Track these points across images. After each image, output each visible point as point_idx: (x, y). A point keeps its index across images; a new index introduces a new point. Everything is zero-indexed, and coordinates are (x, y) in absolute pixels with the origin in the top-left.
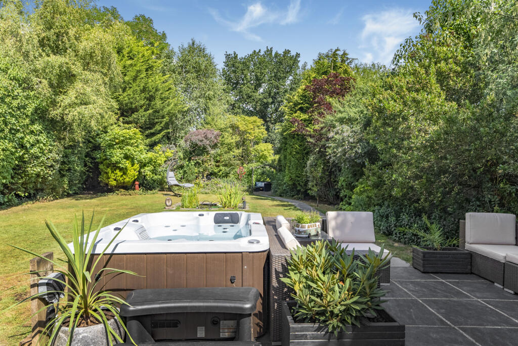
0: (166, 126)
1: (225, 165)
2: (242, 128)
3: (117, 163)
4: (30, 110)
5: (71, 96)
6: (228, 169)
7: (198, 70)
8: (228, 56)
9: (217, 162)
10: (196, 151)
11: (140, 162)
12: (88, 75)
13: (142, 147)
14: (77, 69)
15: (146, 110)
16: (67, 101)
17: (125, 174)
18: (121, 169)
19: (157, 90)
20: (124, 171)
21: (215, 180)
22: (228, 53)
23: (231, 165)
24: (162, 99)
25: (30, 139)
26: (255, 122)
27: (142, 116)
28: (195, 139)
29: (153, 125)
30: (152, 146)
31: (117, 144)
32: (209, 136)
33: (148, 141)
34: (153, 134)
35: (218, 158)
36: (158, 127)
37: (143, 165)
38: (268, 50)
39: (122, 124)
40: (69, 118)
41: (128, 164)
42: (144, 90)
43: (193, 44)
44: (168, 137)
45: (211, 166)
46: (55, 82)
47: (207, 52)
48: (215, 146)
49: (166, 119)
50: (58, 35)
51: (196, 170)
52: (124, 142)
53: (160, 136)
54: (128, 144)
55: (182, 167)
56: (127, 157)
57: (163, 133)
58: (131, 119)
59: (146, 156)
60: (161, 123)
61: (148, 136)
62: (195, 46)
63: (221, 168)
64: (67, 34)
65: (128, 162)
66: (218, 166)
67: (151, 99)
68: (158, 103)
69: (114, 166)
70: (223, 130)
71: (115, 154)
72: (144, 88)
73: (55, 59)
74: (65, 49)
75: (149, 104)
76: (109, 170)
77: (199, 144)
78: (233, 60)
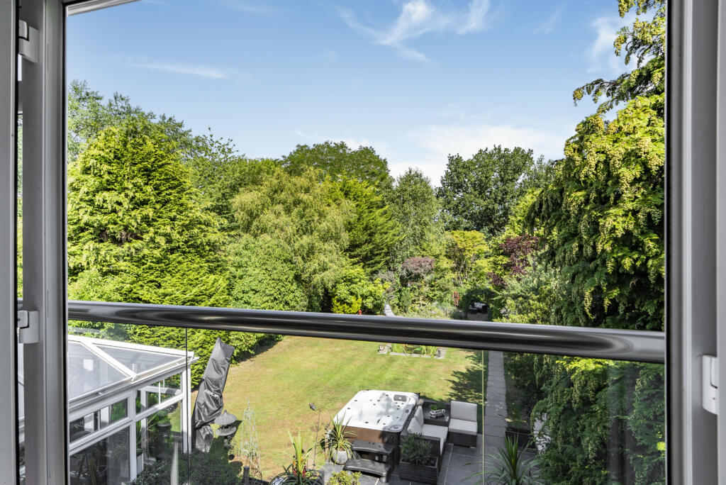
0: (387, 254)
1: (441, 290)
2: (460, 246)
3: (345, 299)
4: (291, 277)
5: (314, 265)
6: (442, 294)
7: (414, 197)
8: (451, 159)
9: (432, 286)
11: (362, 296)
12: (326, 246)
14: (319, 244)
16: (311, 270)
17: (350, 307)
18: (348, 304)
19: (377, 226)
20: (350, 305)
22: (451, 156)
24: (381, 234)
26: (474, 238)
27: (365, 249)
28: (411, 268)
29: (373, 256)
31: (345, 281)
32: (423, 264)
33: (369, 270)
34: (373, 265)
35: (433, 283)
37: (364, 297)
38: (495, 149)
39: (348, 259)
41: (352, 299)
42: (366, 229)
43: (410, 172)
44: (388, 264)
45: (426, 290)
47: (424, 176)
48: (429, 273)
49: (385, 250)
50: (308, 222)
51: (412, 294)
52: (349, 280)
53: (379, 266)
54: (352, 283)
55: (399, 291)
56: (352, 294)
58: (355, 253)
61: (369, 267)
62: (412, 173)
63: (436, 292)
64: (313, 221)
65: (353, 297)
66: (434, 290)
67: (371, 235)
68: (377, 238)
69: (342, 301)
70: (437, 257)
71: (342, 290)
72: (367, 226)
73: (306, 240)
74: (312, 231)
75: (371, 239)
76: (338, 304)
77: (414, 271)
78: (455, 162)
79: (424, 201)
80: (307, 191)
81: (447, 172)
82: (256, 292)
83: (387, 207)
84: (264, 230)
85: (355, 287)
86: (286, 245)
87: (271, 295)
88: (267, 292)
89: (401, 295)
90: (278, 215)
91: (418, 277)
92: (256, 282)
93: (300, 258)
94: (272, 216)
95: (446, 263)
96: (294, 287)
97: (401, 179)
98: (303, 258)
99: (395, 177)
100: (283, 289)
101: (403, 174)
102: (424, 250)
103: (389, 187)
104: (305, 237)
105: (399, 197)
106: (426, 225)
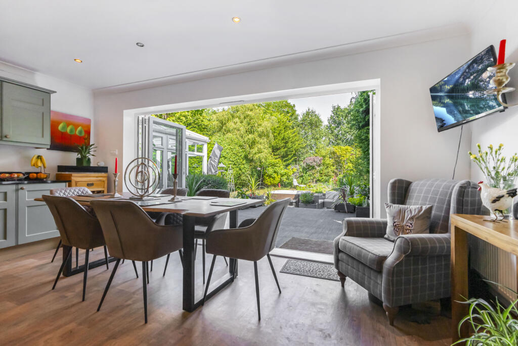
0: (295, 155)
1: (326, 176)
2: (338, 154)
4: (243, 156)
5: (255, 150)
6: (327, 178)
7: (311, 124)
8: (334, 107)
9: (321, 174)
10: (309, 168)
11: (281, 174)
12: (262, 141)
13: (282, 167)
14: (258, 139)
15: (284, 148)
16: (254, 152)
17: (274, 180)
18: (273, 178)
19: (289, 138)
20: (274, 178)
21: (319, 183)
23: (329, 176)
24: (292, 142)
25: (243, 166)
26: (347, 149)
27: (283, 151)
28: (308, 162)
29: (287, 155)
30: (287, 166)
31: (271, 166)
32: (316, 160)
33: (285, 163)
34: (287, 160)
35: (321, 172)
36: (290, 156)
37: (282, 176)
39: (273, 156)
40: (255, 158)
41: (275, 175)
42: (283, 139)
43: (309, 110)
44: (295, 161)
45: (317, 176)
46: (250, 145)
47: (317, 113)
48: (319, 166)
49: (294, 152)
50: (252, 127)
51: (309, 178)
52: (273, 165)
53: (290, 161)
54: (275, 166)
55: (302, 176)
56: (275, 172)
57: (292, 160)
58: (277, 153)
59: (283, 171)
60: (291, 154)
61: (285, 161)
62: (310, 111)
63: (323, 177)
66: (322, 176)
67: (286, 143)
68: (290, 145)
69: (270, 176)
70: (324, 157)
71: (270, 171)
72: (283, 138)
73: (251, 136)
74: (254, 132)
75: (286, 145)
76: (268, 178)
77: (311, 164)
78: (336, 110)
79: (317, 127)
80: (251, 110)
81: (331, 116)
82: (226, 158)
83: (295, 129)
84: (229, 131)
85: (277, 169)
86: (240, 138)
87: (233, 161)
88: (231, 160)
89: (303, 179)
90: (235, 123)
91: (313, 168)
92: (226, 153)
93: (248, 146)
94: (233, 124)
95: (329, 161)
96: (244, 162)
97: (304, 114)
98: (249, 146)
99: (300, 114)
100: (239, 161)
101: (305, 112)
102: (316, 153)
103: (296, 118)
104: (250, 135)
105: (302, 124)
106: (318, 139)
